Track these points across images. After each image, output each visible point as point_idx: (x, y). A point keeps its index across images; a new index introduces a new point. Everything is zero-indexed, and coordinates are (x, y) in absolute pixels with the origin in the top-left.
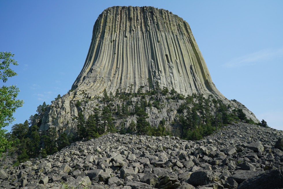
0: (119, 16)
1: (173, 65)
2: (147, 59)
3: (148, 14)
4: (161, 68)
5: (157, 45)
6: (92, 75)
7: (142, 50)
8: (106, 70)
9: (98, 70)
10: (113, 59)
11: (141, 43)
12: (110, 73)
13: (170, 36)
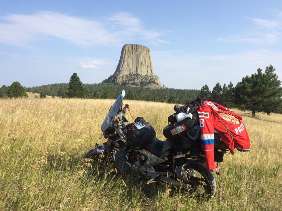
0: (129, 48)
1: (143, 66)
2: (136, 63)
3: (138, 48)
4: (140, 67)
5: (139, 59)
6: (123, 68)
7: (135, 60)
8: (126, 67)
9: (124, 67)
10: (128, 64)
11: (135, 58)
12: (127, 67)
13: (143, 56)
